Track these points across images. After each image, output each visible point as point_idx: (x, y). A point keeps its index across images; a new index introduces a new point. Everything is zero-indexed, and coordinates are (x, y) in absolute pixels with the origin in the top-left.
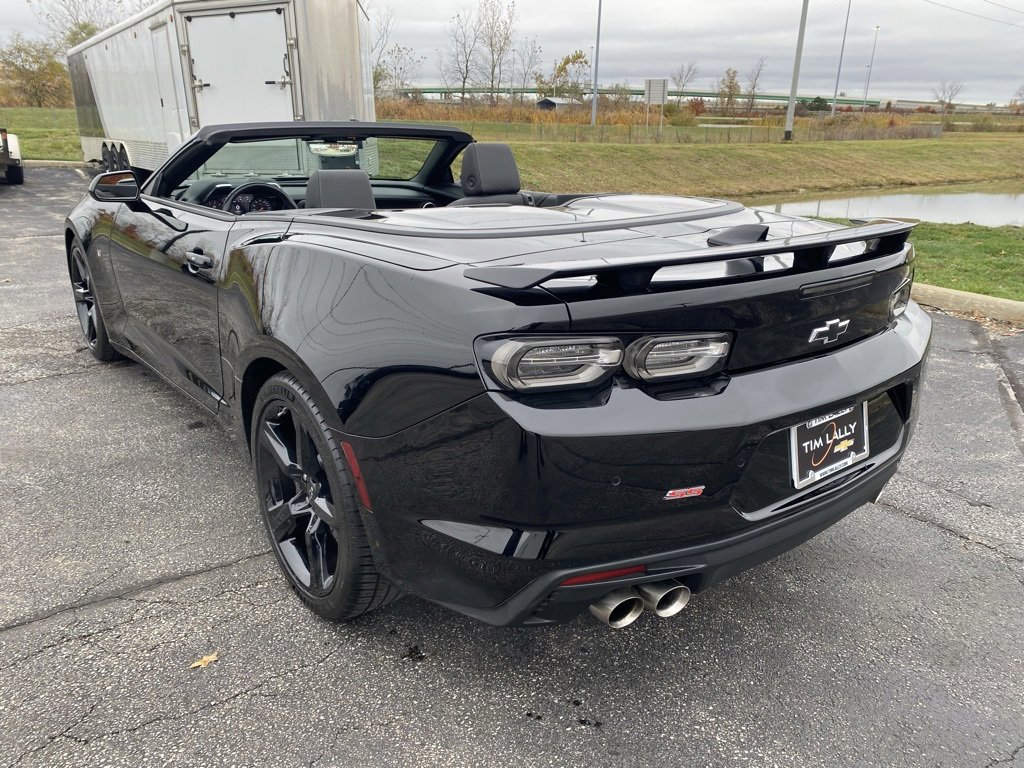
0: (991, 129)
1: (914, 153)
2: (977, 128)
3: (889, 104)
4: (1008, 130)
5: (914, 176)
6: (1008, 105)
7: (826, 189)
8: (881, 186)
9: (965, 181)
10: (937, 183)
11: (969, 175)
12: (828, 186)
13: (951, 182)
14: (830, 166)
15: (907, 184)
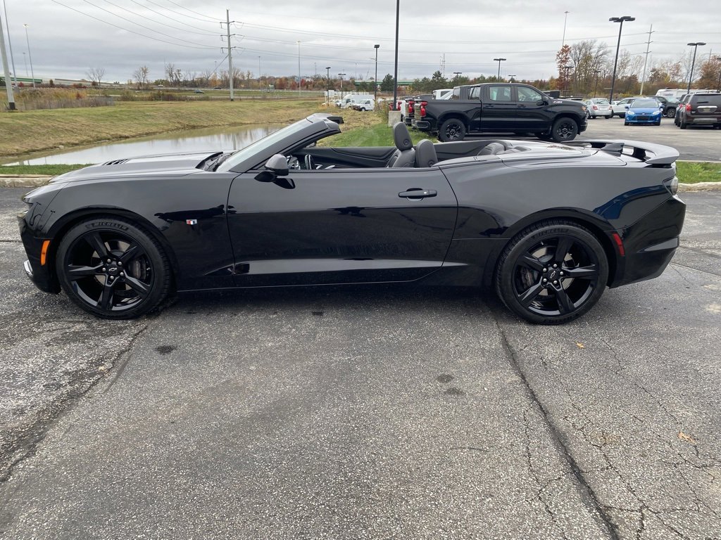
0: (133, 99)
1: (112, 116)
2: (125, 99)
3: (51, 81)
4: (142, 99)
5: (125, 131)
6: (127, 83)
7: (76, 144)
8: (109, 139)
9: (154, 133)
10: (140, 135)
11: (154, 129)
12: (77, 142)
13: (147, 134)
14: (67, 128)
15: (123, 137)
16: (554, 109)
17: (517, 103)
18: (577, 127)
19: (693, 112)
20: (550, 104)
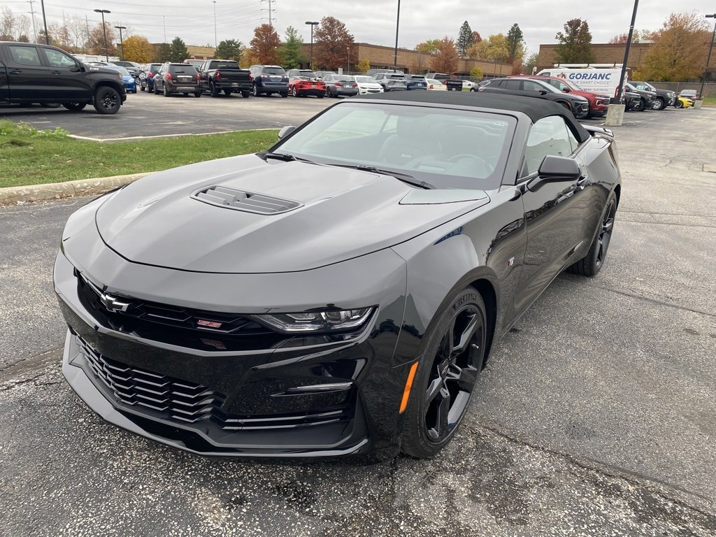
16: (93, 76)
17: (50, 68)
18: (119, 97)
19: (175, 81)
20: (87, 71)
